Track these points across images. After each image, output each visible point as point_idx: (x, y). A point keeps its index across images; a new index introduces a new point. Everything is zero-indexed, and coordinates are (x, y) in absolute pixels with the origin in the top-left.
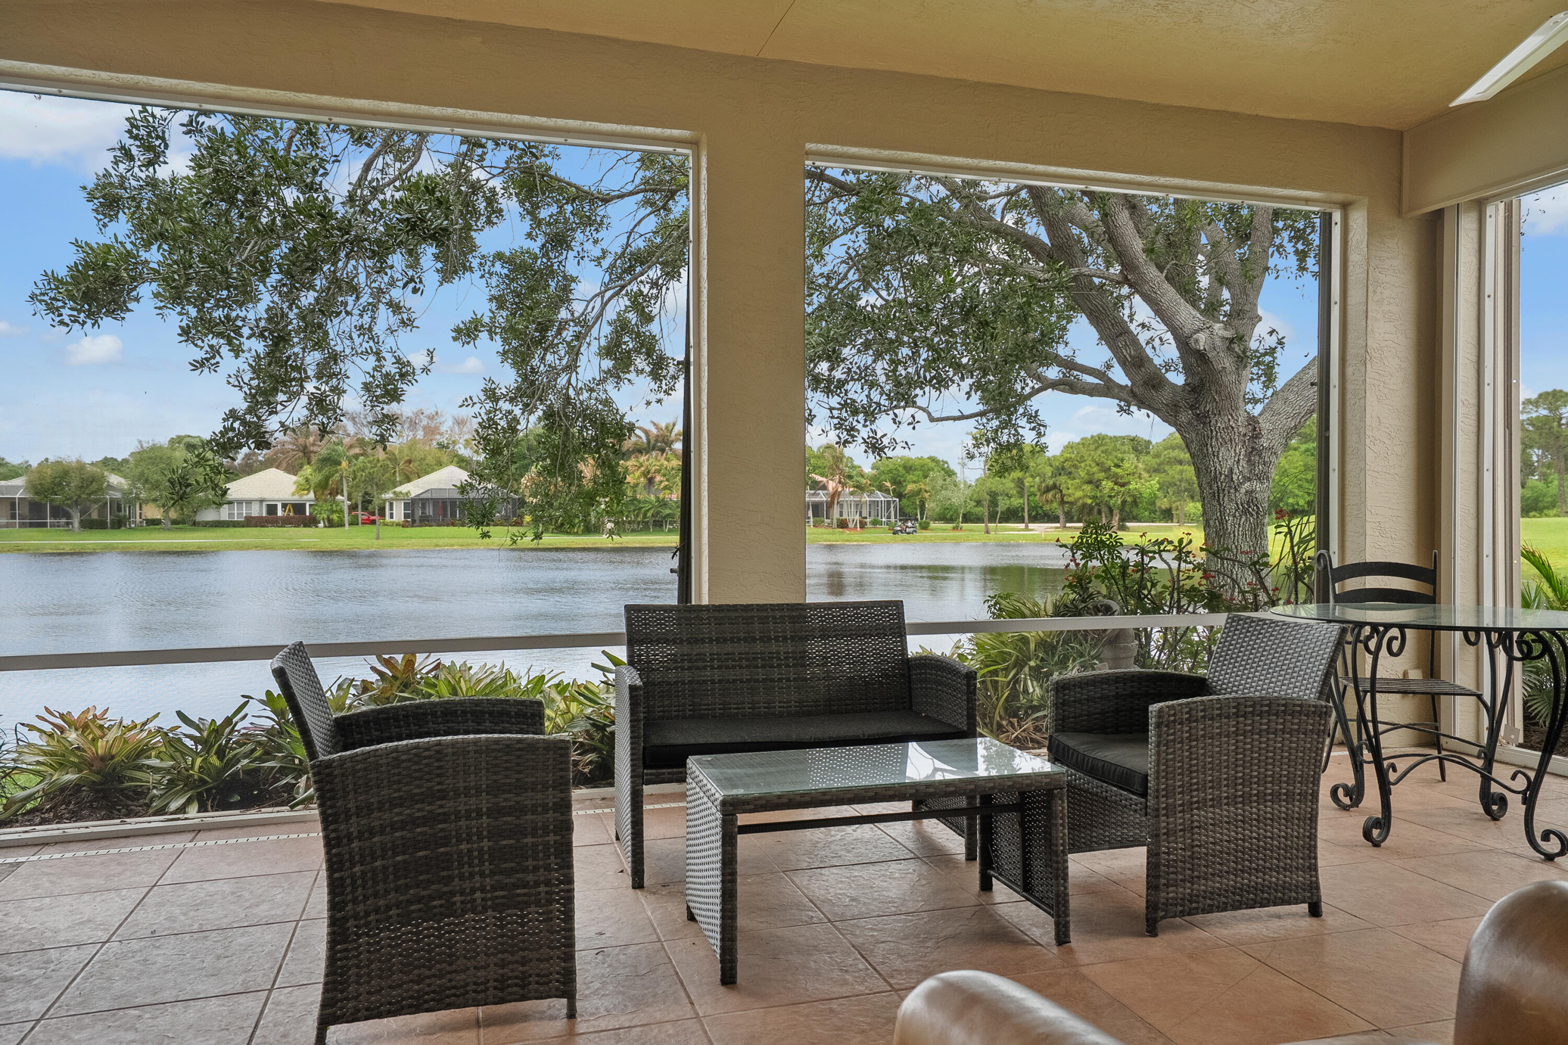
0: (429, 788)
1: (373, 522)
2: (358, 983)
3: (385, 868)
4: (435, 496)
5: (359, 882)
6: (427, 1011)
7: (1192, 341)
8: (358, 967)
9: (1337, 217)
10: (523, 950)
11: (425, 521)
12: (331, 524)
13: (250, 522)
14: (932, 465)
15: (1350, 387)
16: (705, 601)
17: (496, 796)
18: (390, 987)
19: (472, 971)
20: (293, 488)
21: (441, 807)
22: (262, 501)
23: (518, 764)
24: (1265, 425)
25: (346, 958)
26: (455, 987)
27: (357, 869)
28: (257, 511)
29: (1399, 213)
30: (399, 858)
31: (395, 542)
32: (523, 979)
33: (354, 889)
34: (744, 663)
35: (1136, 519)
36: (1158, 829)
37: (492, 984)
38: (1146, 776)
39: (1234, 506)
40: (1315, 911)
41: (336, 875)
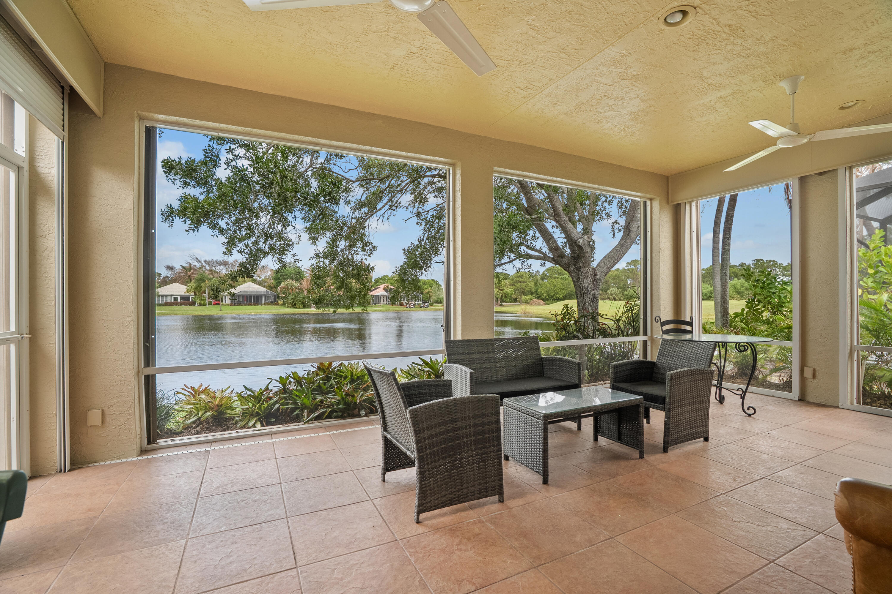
0: (452, 418)
1: (219, 304)
2: (430, 496)
3: (438, 450)
4: (243, 294)
5: (429, 456)
6: (454, 504)
7: (577, 242)
8: (430, 490)
9: (648, 203)
10: (486, 478)
11: (239, 304)
12: (200, 305)
13: (167, 304)
14: (433, 282)
15: (654, 260)
16: (459, 337)
17: (475, 419)
18: (442, 497)
19: (470, 488)
20: (185, 290)
21: (456, 425)
22: (171, 296)
23: (482, 406)
24: (598, 271)
25: (426, 487)
26: (464, 495)
27: (428, 452)
28: (169, 300)
29: (668, 203)
30: (443, 446)
31: (228, 312)
32: (486, 489)
33: (427, 460)
34: (488, 361)
35: (505, 302)
36: (670, 416)
37: (477, 492)
38: (665, 397)
39: (588, 299)
40: (706, 439)
41: (421, 454)
